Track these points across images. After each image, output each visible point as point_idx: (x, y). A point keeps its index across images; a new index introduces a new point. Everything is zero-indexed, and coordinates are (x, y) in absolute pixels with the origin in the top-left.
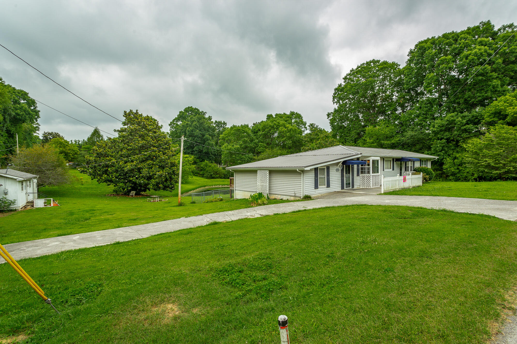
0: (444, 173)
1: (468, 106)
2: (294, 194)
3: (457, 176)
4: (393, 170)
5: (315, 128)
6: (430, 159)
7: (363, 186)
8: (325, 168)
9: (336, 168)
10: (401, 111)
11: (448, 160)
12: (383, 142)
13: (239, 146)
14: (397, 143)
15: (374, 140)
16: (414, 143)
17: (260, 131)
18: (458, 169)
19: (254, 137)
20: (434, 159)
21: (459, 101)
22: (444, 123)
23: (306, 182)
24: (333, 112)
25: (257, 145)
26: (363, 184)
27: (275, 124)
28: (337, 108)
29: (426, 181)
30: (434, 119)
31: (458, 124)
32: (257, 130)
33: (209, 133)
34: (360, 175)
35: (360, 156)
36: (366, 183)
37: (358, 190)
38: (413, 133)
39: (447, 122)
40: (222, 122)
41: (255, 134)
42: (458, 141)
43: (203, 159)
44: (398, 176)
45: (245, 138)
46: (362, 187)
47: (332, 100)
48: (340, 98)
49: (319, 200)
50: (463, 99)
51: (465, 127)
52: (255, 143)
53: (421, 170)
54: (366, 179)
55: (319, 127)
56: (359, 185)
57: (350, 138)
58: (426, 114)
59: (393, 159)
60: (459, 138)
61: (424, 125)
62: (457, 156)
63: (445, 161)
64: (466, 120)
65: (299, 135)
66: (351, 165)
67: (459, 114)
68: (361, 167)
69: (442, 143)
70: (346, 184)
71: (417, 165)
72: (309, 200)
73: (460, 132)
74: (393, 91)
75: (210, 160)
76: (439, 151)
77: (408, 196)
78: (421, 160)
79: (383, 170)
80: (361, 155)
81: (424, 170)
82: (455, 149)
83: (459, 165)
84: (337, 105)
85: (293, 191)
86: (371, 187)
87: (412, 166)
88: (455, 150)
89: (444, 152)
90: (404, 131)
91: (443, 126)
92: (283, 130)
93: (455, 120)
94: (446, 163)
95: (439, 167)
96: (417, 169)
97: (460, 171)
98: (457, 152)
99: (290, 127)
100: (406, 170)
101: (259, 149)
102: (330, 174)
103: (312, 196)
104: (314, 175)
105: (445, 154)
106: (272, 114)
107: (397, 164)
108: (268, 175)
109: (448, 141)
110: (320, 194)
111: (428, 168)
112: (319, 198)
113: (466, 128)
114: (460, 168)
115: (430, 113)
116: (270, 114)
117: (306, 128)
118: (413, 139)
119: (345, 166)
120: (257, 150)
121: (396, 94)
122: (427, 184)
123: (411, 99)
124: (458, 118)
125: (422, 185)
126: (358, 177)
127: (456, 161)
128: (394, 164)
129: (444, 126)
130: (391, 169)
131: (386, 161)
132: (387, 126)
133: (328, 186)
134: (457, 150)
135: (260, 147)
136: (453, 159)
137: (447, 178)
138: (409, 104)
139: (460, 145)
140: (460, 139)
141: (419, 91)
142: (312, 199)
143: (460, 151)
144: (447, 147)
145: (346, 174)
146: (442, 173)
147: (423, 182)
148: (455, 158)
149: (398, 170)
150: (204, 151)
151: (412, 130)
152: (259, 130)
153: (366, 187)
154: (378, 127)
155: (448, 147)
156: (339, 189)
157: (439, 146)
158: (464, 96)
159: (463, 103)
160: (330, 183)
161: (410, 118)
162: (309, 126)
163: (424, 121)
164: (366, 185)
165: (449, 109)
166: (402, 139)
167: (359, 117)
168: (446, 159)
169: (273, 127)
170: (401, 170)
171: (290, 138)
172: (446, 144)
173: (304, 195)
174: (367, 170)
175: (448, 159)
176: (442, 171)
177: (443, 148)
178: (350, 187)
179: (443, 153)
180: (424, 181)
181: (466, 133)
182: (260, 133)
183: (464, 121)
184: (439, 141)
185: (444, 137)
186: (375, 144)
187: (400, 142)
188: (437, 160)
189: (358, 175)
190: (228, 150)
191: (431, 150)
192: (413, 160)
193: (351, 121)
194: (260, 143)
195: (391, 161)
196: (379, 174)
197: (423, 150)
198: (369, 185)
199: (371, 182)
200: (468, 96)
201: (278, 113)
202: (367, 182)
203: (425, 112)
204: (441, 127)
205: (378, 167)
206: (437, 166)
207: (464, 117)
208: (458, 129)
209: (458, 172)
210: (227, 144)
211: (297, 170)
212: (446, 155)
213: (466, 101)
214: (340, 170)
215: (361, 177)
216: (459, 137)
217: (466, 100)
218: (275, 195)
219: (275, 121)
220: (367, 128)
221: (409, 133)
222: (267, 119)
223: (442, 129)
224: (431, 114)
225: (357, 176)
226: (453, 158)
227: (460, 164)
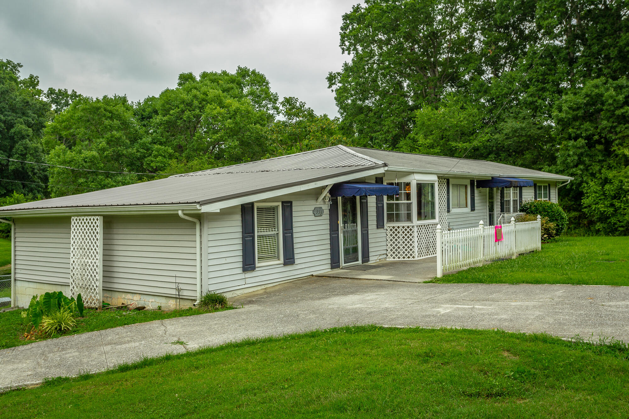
0: (583, 216)
1: (625, 65)
2: (174, 292)
3: (610, 222)
4: (473, 209)
5: (298, 109)
6: (555, 183)
7: (394, 255)
8: (277, 207)
9: (311, 205)
10: (491, 75)
11: (593, 186)
12: (454, 144)
13: (94, 153)
14: (485, 147)
15: (435, 141)
16: (520, 146)
17: (158, 114)
18: (612, 205)
19: (142, 131)
20: (563, 182)
21: (609, 54)
22: (581, 100)
23: (211, 250)
24: (341, 71)
25: (148, 150)
26: (394, 250)
27: (195, 96)
28: (350, 63)
29: (550, 235)
30: (560, 92)
31: (610, 104)
32: (150, 113)
33: (26, 118)
34: (387, 225)
35: (381, 171)
36: (401, 247)
37: (379, 269)
38: (518, 125)
39: (587, 99)
40: (70, 92)
41: (145, 122)
42: (608, 143)
43: (10, 188)
44: (481, 227)
45: (114, 132)
46: (391, 259)
47: (339, 42)
48: (358, 40)
49: (247, 308)
50: (617, 48)
51: (622, 111)
52: (143, 146)
53: (537, 209)
54: (401, 237)
55: (307, 107)
56: (385, 252)
57: (381, 134)
58: (544, 81)
59: (472, 183)
60: (611, 135)
61: (540, 105)
62: (610, 175)
63: (584, 187)
64: (623, 96)
65: (258, 126)
66: (358, 198)
67: (610, 80)
68: (387, 204)
69: (579, 148)
70: (346, 251)
71: (528, 196)
72: (217, 310)
73: (613, 122)
74: (473, 30)
75: (31, 190)
76: (572, 164)
77: (507, 286)
78: (536, 185)
79: (449, 211)
80: (386, 168)
81: (544, 210)
82: (603, 161)
83: (614, 197)
84: (349, 54)
85: (173, 280)
86: (416, 258)
87: (516, 200)
88: (604, 163)
89: (581, 167)
90: (499, 118)
91: (578, 108)
92: (215, 112)
93: (602, 95)
94: (587, 193)
95: (573, 203)
96: (529, 206)
97: (616, 210)
98: (610, 168)
99: (235, 104)
100: (502, 210)
101: (152, 161)
102: (295, 225)
103: (228, 296)
104: (240, 229)
105: (585, 173)
106: (194, 74)
107: (482, 195)
108: (100, 230)
109: (590, 143)
110: (263, 287)
111: (552, 204)
112: (251, 302)
113: (624, 113)
114: (617, 204)
115: (551, 78)
116: (186, 72)
117: (277, 109)
118: (518, 136)
119: (340, 199)
120: (149, 164)
121: (478, 35)
122: (552, 245)
123: (512, 48)
124: (608, 90)
125: (542, 248)
126: (381, 230)
127: (607, 187)
128: (476, 195)
129: (581, 108)
130: (467, 207)
131: (454, 185)
132: (462, 108)
133: (289, 260)
134: (609, 164)
135: (156, 156)
136: (601, 183)
137: (590, 228)
138: (508, 61)
139: (614, 151)
140: (613, 138)
141: (527, 32)
142: (229, 303)
143: (615, 164)
144: (587, 155)
145: (345, 222)
146: (580, 217)
147: (542, 239)
148: (606, 181)
149: (485, 211)
150: (12, 168)
151: (516, 118)
152: (156, 112)
153: (401, 259)
154: (442, 110)
155: (590, 156)
156: (325, 268)
157: (571, 153)
158: (618, 42)
159: (616, 58)
160: (296, 251)
161: (510, 88)
162: (283, 104)
163: (539, 98)
164: (401, 252)
165: (590, 70)
166: (496, 137)
167: (402, 87)
168: (587, 183)
169: (190, 104)
170: (491, 209)
171: (233, 133)
172: (586, 148)
173: (204, 294)
174: (403, 212)
175: (592, 184)
176: (580, 211)
177: (579, 158)
178: (357, 260)
179: (581, 169)
180: (545, 236)
181: (625, 124)
182: (158, 119)
183: (621, 98)
184: (571, 143)
185: (581, 133)
186: (437, 150)
187: (492, 144)
188: (568, 187)
189: (380, 225)
190: (64, 162)
191: (555, 164)
192: (519, 186)
193: (384, 94)
194: (156, 146)
195: (466, 186)
196: (437, 220)
197: (539, 164)
198: (411, 252)
199: (416, 244)
200: (625, 41)
201: (209, 71)
202: (404, 245)
203: (542, 75)
204: (574, 110)
205: (433, 204)
206: (569, 200)
207: (621, 89)
208: (609, 114)
209: (612, 214)
210: (63, 146)
211: (180, 213)
212: (586, 175)
213: (622, 54)
214: (327, 212)
215: (389, 230)
216: (612, 133)
217: (620, 51)
218: (123, 295)
219: (196, 88)
220: (417, 112)
221: (510, 125)
222: (180, 84)
223: (577, 115)
224: (553, 81)
225: (378, 228)
226: (600, 181)
227: (615, 195)
